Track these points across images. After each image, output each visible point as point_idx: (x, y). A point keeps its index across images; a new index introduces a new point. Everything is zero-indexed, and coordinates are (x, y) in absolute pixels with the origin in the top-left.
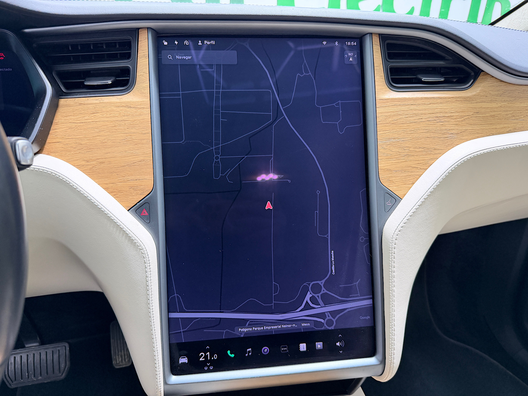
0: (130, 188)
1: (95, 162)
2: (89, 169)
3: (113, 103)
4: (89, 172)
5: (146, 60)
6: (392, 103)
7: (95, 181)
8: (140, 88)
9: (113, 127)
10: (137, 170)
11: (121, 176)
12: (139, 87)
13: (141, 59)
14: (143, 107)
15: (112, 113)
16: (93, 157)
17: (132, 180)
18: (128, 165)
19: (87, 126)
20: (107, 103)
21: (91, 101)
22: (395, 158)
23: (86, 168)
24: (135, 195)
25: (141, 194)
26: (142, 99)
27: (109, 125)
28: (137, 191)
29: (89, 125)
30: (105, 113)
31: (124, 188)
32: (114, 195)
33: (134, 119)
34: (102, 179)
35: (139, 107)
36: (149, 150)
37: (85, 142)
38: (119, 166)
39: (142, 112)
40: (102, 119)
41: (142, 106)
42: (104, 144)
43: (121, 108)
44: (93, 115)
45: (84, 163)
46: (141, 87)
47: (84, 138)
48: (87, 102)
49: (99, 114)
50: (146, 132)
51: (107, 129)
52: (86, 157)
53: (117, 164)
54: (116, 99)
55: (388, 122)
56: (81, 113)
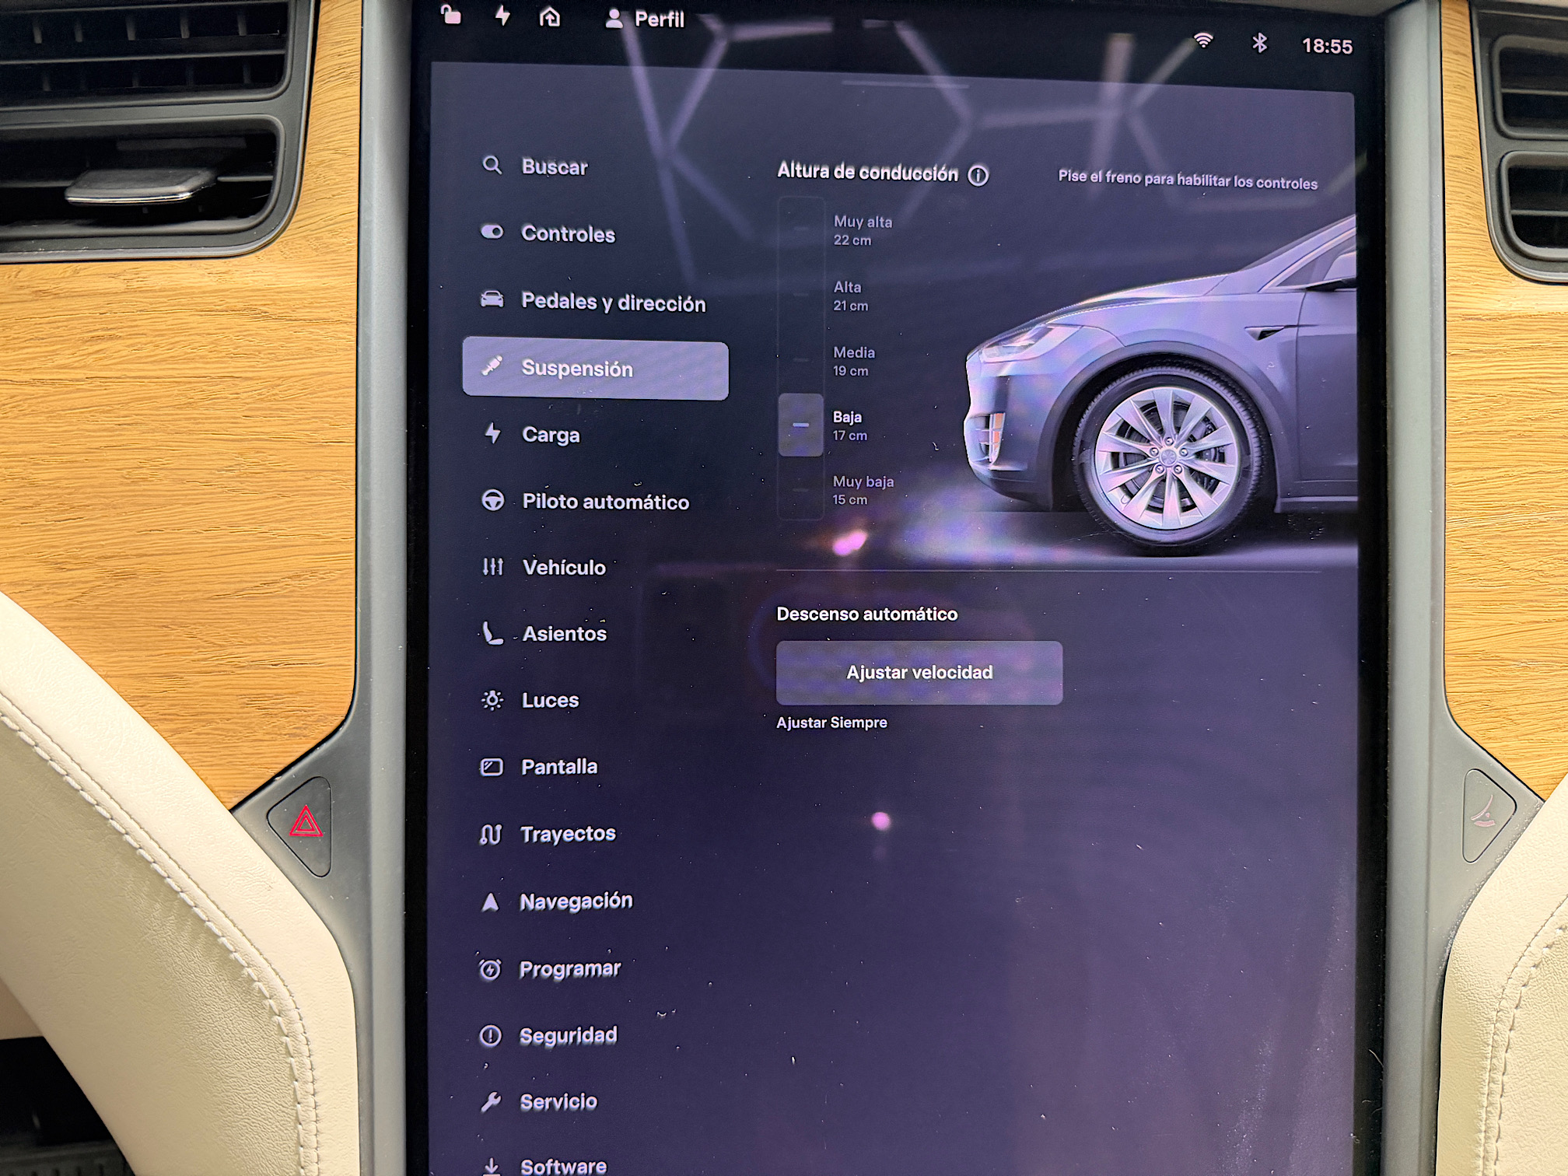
0: (245, 700)
1: (91, 571)
2: (63, 604)
3: (188, 294)
4: (65, 619)
5: (349, 89)
6: (1523, 336)
7: (92, 659)
8: (313, 227)
9: (179, 407)
10: (279, 616)
11: (206, 645)
12: (311, 221)
13: (326, 87)
14: (325, 316)
15: (177, 339)
16: (85, 545)
17: (257, 664)
18: (243, 590)
19: (61, 400)
20: (160, 291)
21: (89, 278)
22: (1523, 601)
23: (51, 596)
24: (267, 737)
25: (295, 735)
26: (319, 277)
27: (160, 397)
28: (275, 720)
29: (71, 392)
30: (149, 339)
31: (218, 701)
32: (176, 732)
33: (279, 374)
34: (122, 653)
35: (302, 314)
36: (342, 522)
37: (51, 476)
38: (197, 594)
39: (316, 340)
40: (131, 370)
41: (321, 313)
42: (137, 488)
43: (224, 320)
44: (91, 350)
45: (40, 572)
46: (318, 218)
47: (47, 456)
48: (70, 286)
49: (119, 342)
50: (331, 435)
51: (153, 418)
52: (53, 547)
53: (190, 588)
54: (203, 275)
55: (1501, 429)
56: (40, 335)
